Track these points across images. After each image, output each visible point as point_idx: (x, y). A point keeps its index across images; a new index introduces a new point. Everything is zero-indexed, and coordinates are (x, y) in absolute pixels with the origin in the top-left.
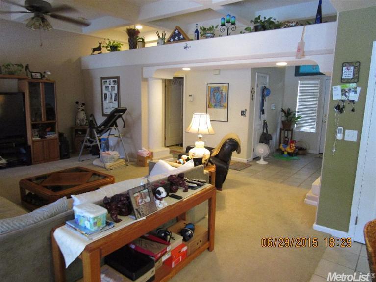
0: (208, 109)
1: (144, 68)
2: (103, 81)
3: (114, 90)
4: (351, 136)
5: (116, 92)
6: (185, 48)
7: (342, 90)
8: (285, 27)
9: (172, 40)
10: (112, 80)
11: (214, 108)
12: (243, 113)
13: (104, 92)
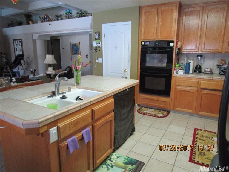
0: (72, 55)
1: (33, 35)
2: (14, 41)
3: (20, 46)
4: (100, 60)
5: (21, 47)
6: (49, 25)
7: (96, 43)
8: (87, 16)
9: (44, 21)
10: (19, 41)
11: (74, 54)
12: (87, 57)
13: (15, 47)
